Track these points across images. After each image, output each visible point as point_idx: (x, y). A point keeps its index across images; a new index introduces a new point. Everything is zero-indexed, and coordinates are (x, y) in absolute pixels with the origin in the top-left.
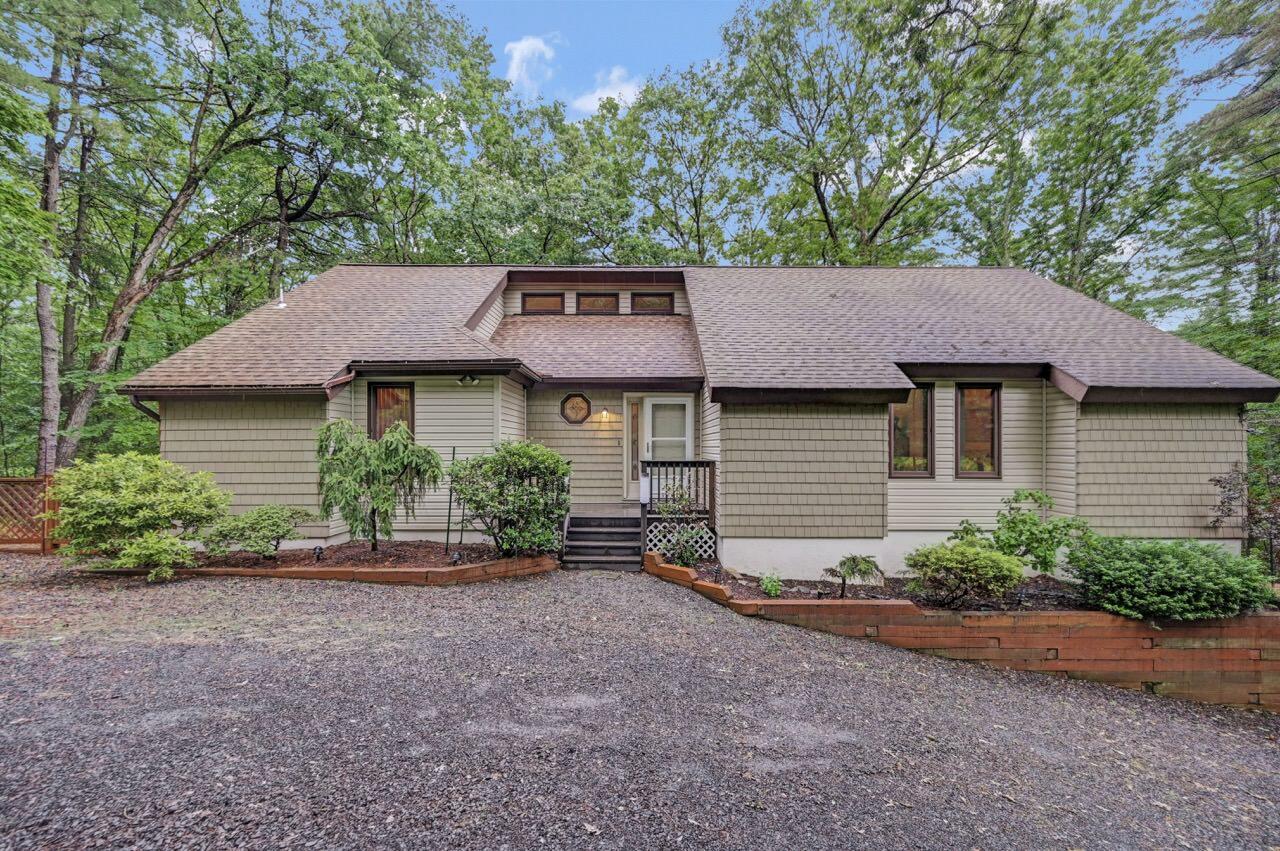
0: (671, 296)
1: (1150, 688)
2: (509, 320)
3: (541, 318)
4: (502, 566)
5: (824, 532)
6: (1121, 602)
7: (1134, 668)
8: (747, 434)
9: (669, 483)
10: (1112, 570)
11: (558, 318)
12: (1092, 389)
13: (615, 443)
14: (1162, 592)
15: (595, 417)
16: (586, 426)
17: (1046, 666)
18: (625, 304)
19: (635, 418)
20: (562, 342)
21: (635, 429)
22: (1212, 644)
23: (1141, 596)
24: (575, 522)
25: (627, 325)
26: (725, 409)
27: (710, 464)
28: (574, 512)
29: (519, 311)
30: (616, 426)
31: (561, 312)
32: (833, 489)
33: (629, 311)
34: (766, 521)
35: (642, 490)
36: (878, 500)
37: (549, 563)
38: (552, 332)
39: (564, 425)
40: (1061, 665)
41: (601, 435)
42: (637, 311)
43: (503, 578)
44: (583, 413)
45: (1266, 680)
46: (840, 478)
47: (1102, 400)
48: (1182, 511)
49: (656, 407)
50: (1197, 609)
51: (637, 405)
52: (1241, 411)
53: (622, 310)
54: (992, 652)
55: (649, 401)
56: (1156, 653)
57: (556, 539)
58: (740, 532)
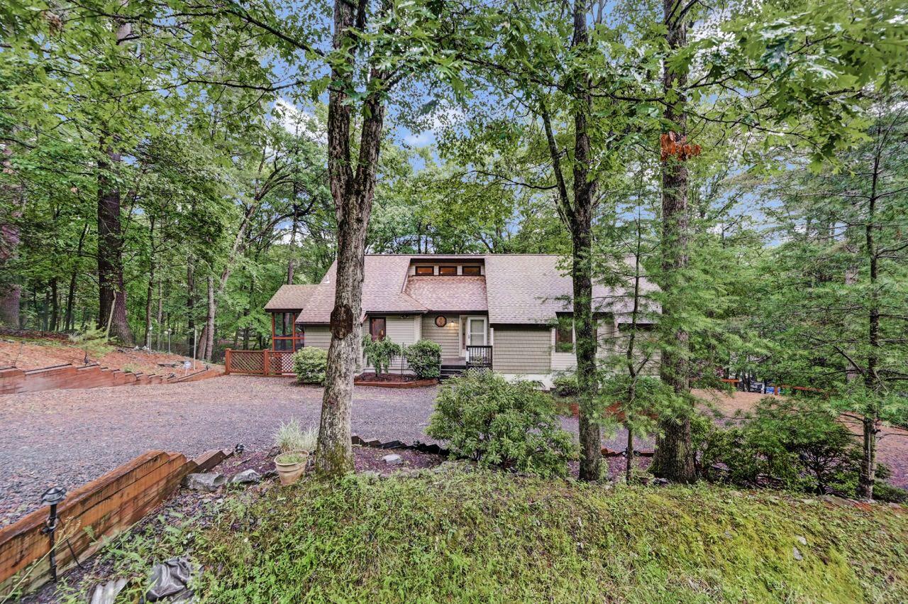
0: (480, 267)
2: (411, 279)
3: (424, 277)
4: (421, 382)
8: (502, 338)
9: (476, 353)
11: (431, 277)
13: (456, 335)
15: (448, 325)
16: (445, 328)
18: (460, 271)
19: (464, 325)
20: (434, 291)
21: (464, 330)
24: (443, 367)
25: (460, 281)
26: (495, 330)
27: (491, 347)
28: (443, 363)
29: (414, 274)
30: (456, 328)
31: (432, 274)
32: (532, 357)
33: (461, 274)
34: (509, 368)
35: (466, 355)
36: (548, 361)
37: (435, 381)
38: (430, 286)
39: (436, 328)
41: (450, 332)
42: (464, 274)
43: (422, 386)
44: (443, 323)
46: (535, 353)
49: (472, 321)
53: (458, 274)
55: (469, 319)
57: (437, 373)
58: (500, 371)
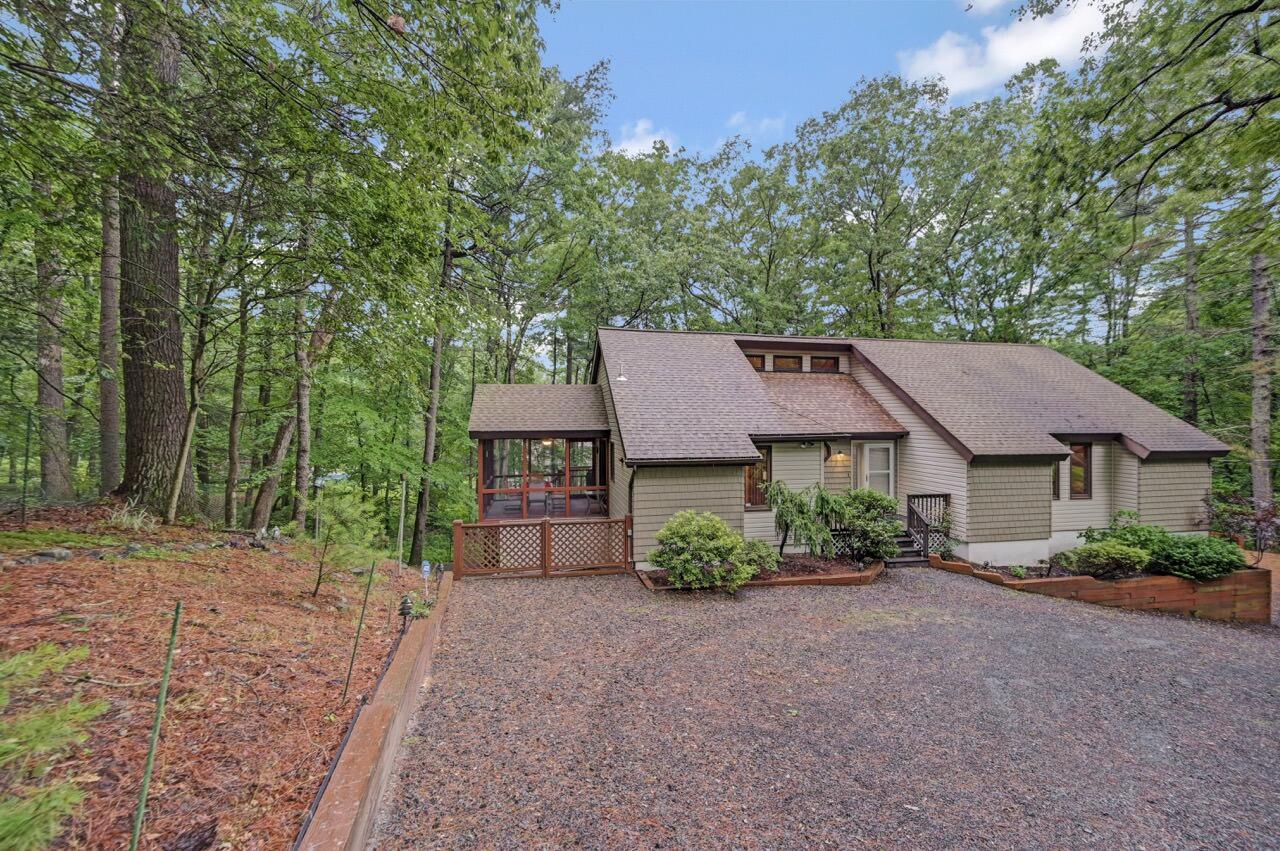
0: (837, 359)
1: (1192, 614)
5: (1021, 536)
6: (1181, 570)
7: (1186, 604)
8: (983, 480)
10: (1176, 554)
12: (1152, 453)
13: (845, 475)
14: (1202, 564)
15: (832, 457)
16: (828, 464)
17: (1151, 606)
18: (807, 365)
21: (858, 465)
22: (1217, 589)
23: (1192, 567)
25: (814, 381)
26: (971, 465)
27: (947, 496)
30: (846, 463)
31: (762, 369)
32: (1025, 511)
33: (809, 369)
34: (992, 532)
36: (1047, 517)
37: (882, 564)
40: (1156, 605)
41: (837, 470)
42: (815, 369)
45: (1238, 605)
46: (1029, 504)
47: (1156, 458)
48: (1185, 516)
49: (871, 450)
50: (1218, 572)
51: (860, 448)
52: (1209, 462)
53: (805, 369)
54: (1127, 601)
55: (867, 447)
56: (1195, 596)
58: (979, 539)
